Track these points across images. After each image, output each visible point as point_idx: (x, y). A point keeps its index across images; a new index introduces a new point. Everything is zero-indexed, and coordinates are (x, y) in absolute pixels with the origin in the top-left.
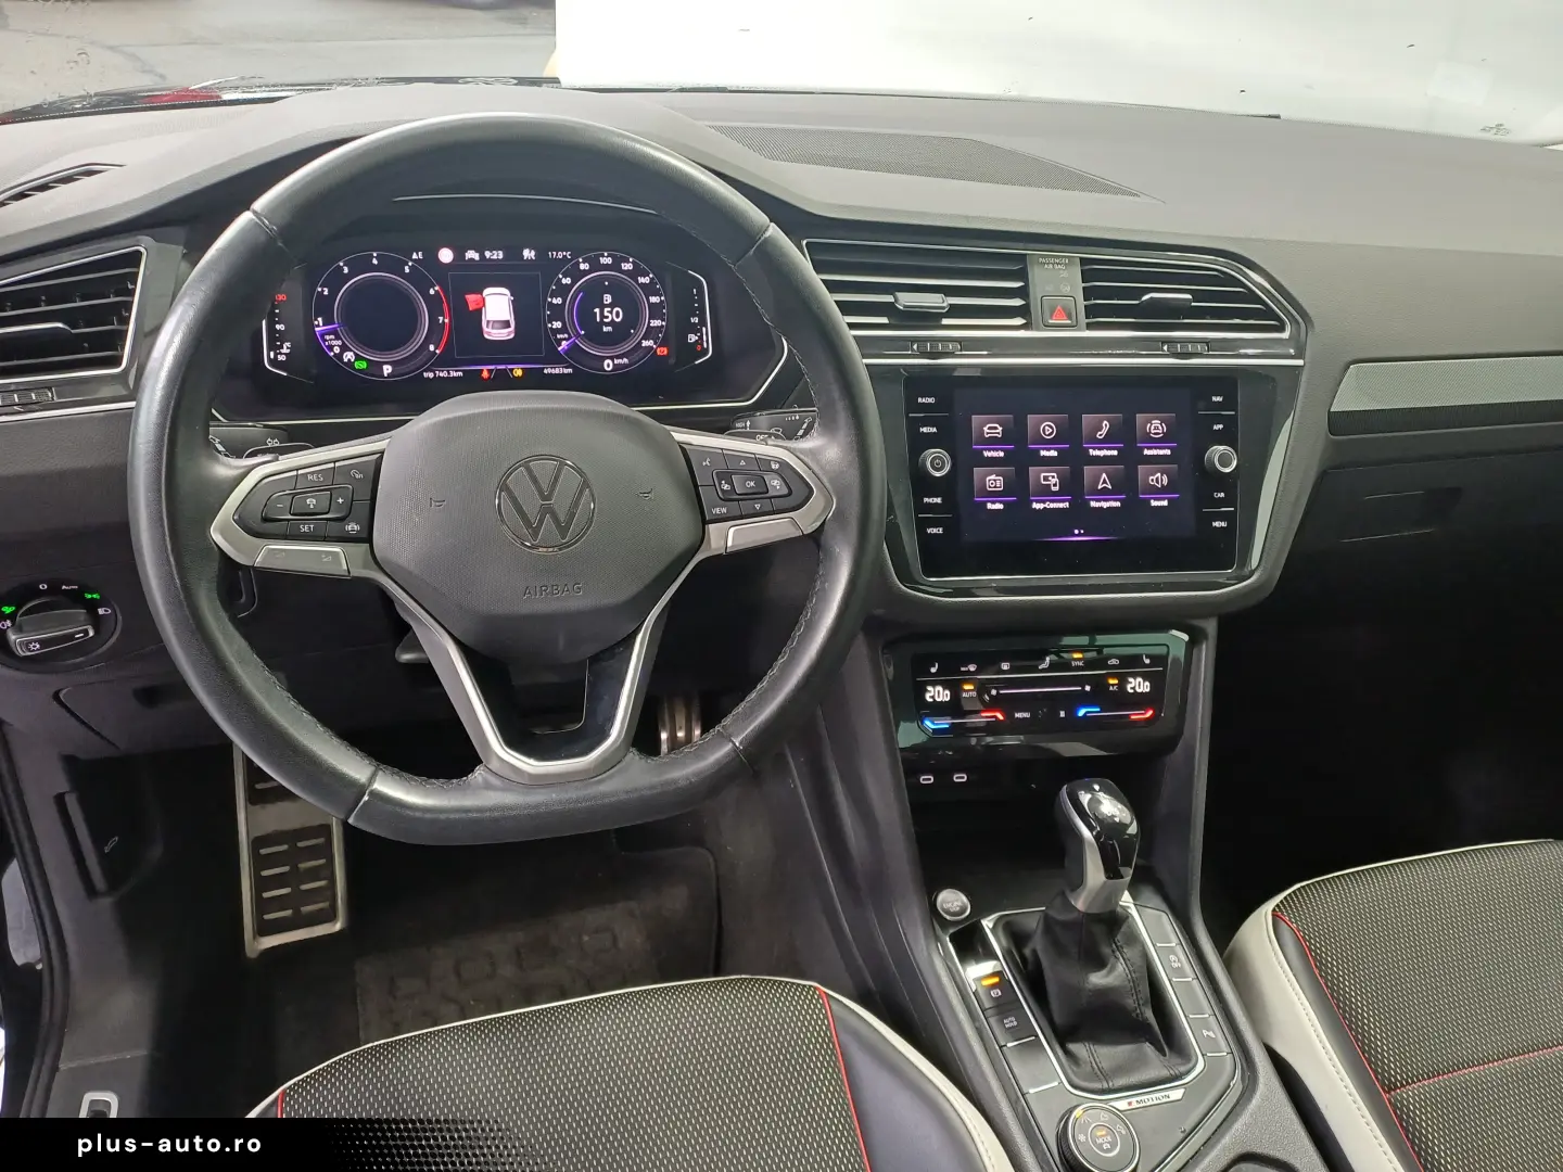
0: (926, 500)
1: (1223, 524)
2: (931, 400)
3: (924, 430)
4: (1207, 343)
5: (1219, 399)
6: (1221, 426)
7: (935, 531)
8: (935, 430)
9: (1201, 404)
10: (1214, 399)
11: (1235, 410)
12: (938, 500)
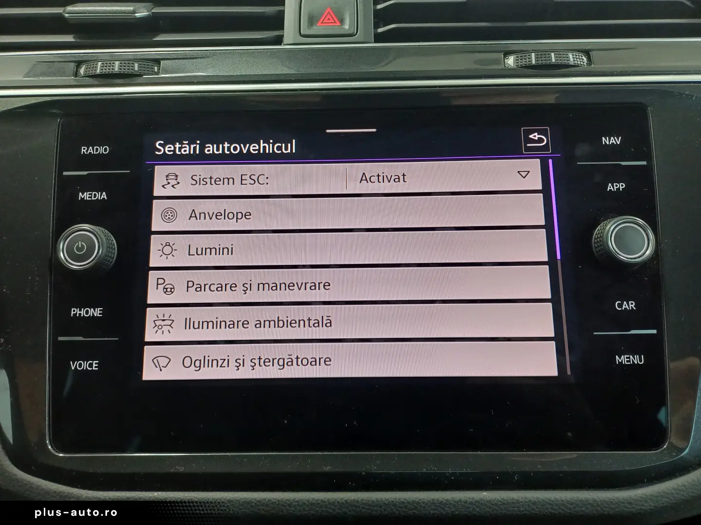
0: (75, 311)
1: (636, 360)
2: (101, 150)
3: (86, 196)
4: (587, 53)
5: (615, 141)
6: (621, 186)
7: (85, 365)
8: (104, 196)
9: (582, 149)
10: (605, 140)
11: (648, 157)
12: (97, 312)
